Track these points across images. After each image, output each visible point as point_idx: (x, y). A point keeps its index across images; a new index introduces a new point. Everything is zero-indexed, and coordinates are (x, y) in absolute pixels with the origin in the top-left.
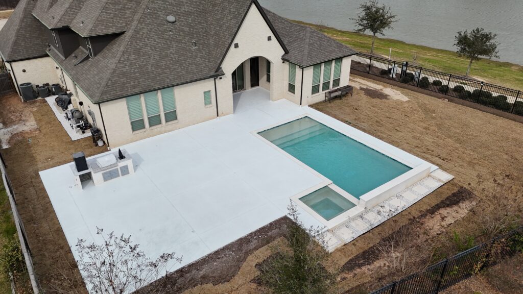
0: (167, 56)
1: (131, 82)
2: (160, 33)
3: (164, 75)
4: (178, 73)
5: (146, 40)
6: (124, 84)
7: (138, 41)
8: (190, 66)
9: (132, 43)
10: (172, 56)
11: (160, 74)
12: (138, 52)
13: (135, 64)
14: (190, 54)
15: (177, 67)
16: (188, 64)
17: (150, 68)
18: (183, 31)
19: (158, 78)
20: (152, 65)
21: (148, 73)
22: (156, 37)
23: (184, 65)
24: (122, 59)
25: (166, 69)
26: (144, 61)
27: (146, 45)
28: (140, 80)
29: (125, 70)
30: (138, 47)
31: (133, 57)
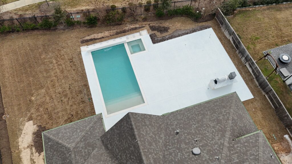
0: (198, 122)
1: (218, 104)
2: (205, 138)
3: (199, 110)
4: (190, 113)
5: (215, 131)
6: (223, 102)
7: (220, 129)
8: (181, 118)
9: (224, 127)
10: (194, 122)
11: (202, 110)
12: (219, 121)
13: (219, 114)
14: (181, 125)
15: (191, 116)
16: (183, 119)
17: (209, 113)
18: (186, 144)
19: (202, 108)
20: (207, 115)
21: (209, 110)
22: (207, 134)
23: (185, 118)
24: (228, 115)
25: (198, 114)
26: (213, 116)
27: (214, 127)
28: (213, 105)
29: (225, 109)
30: (219, 125)
31: (221, 118)
